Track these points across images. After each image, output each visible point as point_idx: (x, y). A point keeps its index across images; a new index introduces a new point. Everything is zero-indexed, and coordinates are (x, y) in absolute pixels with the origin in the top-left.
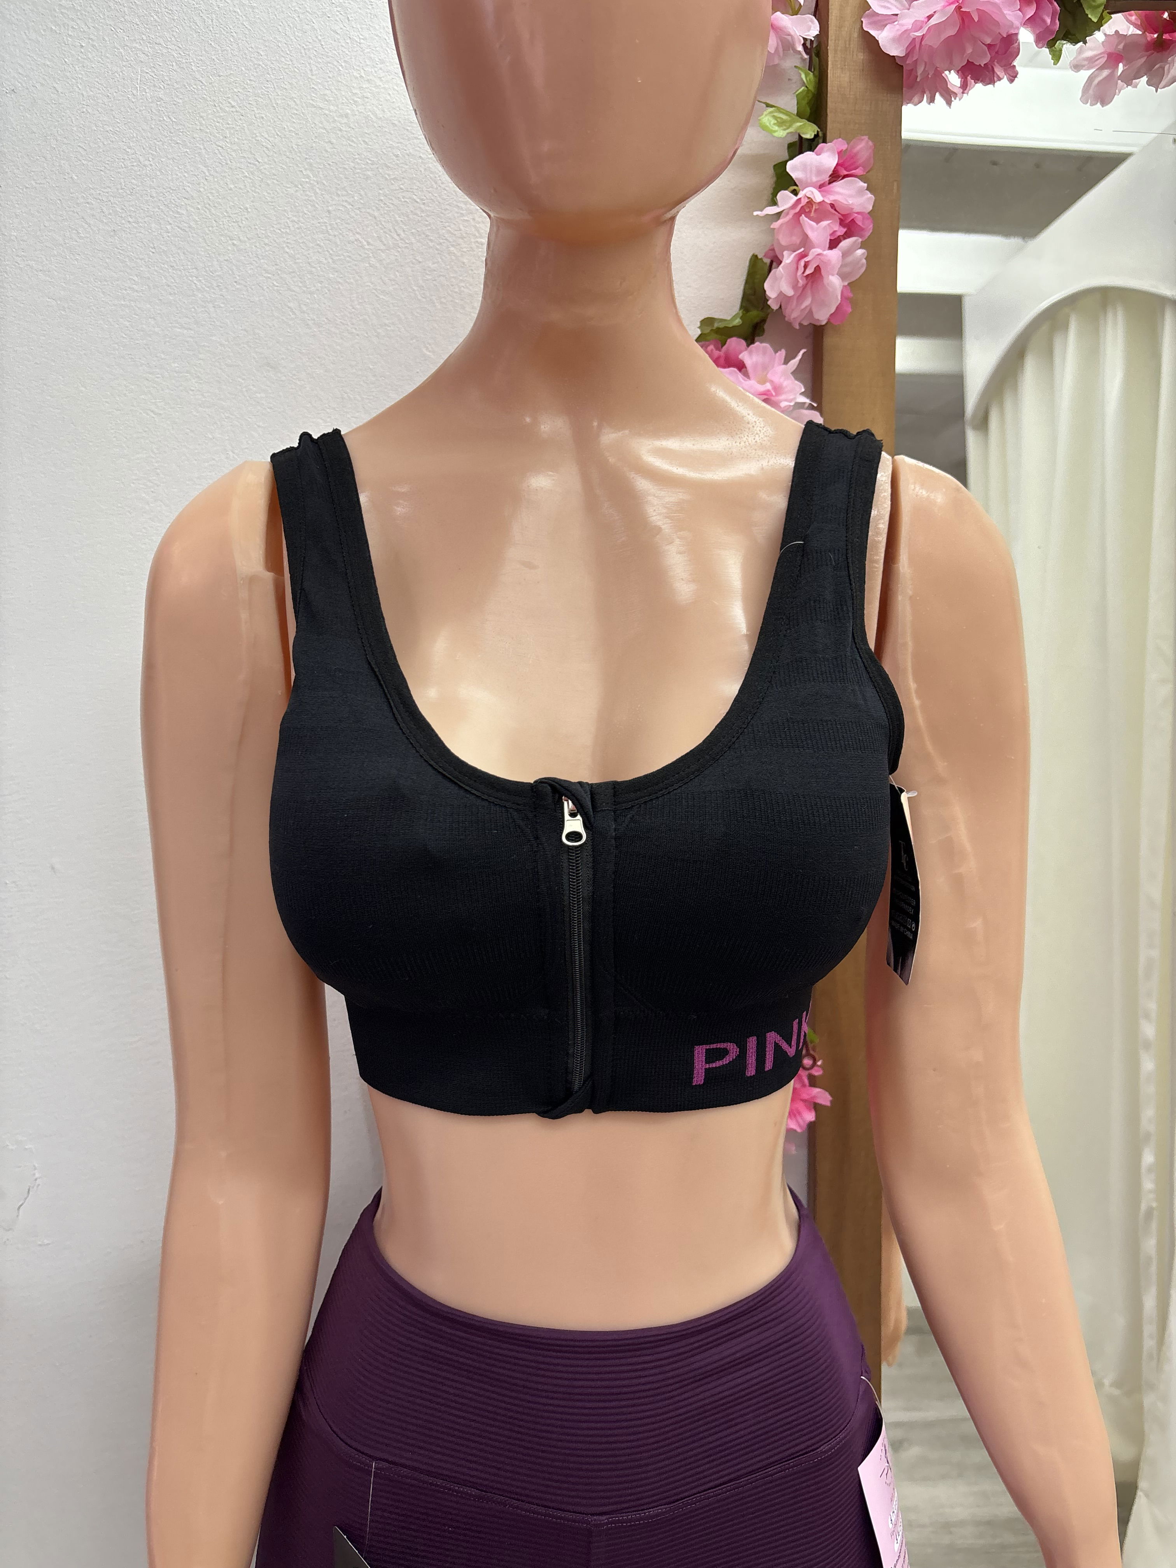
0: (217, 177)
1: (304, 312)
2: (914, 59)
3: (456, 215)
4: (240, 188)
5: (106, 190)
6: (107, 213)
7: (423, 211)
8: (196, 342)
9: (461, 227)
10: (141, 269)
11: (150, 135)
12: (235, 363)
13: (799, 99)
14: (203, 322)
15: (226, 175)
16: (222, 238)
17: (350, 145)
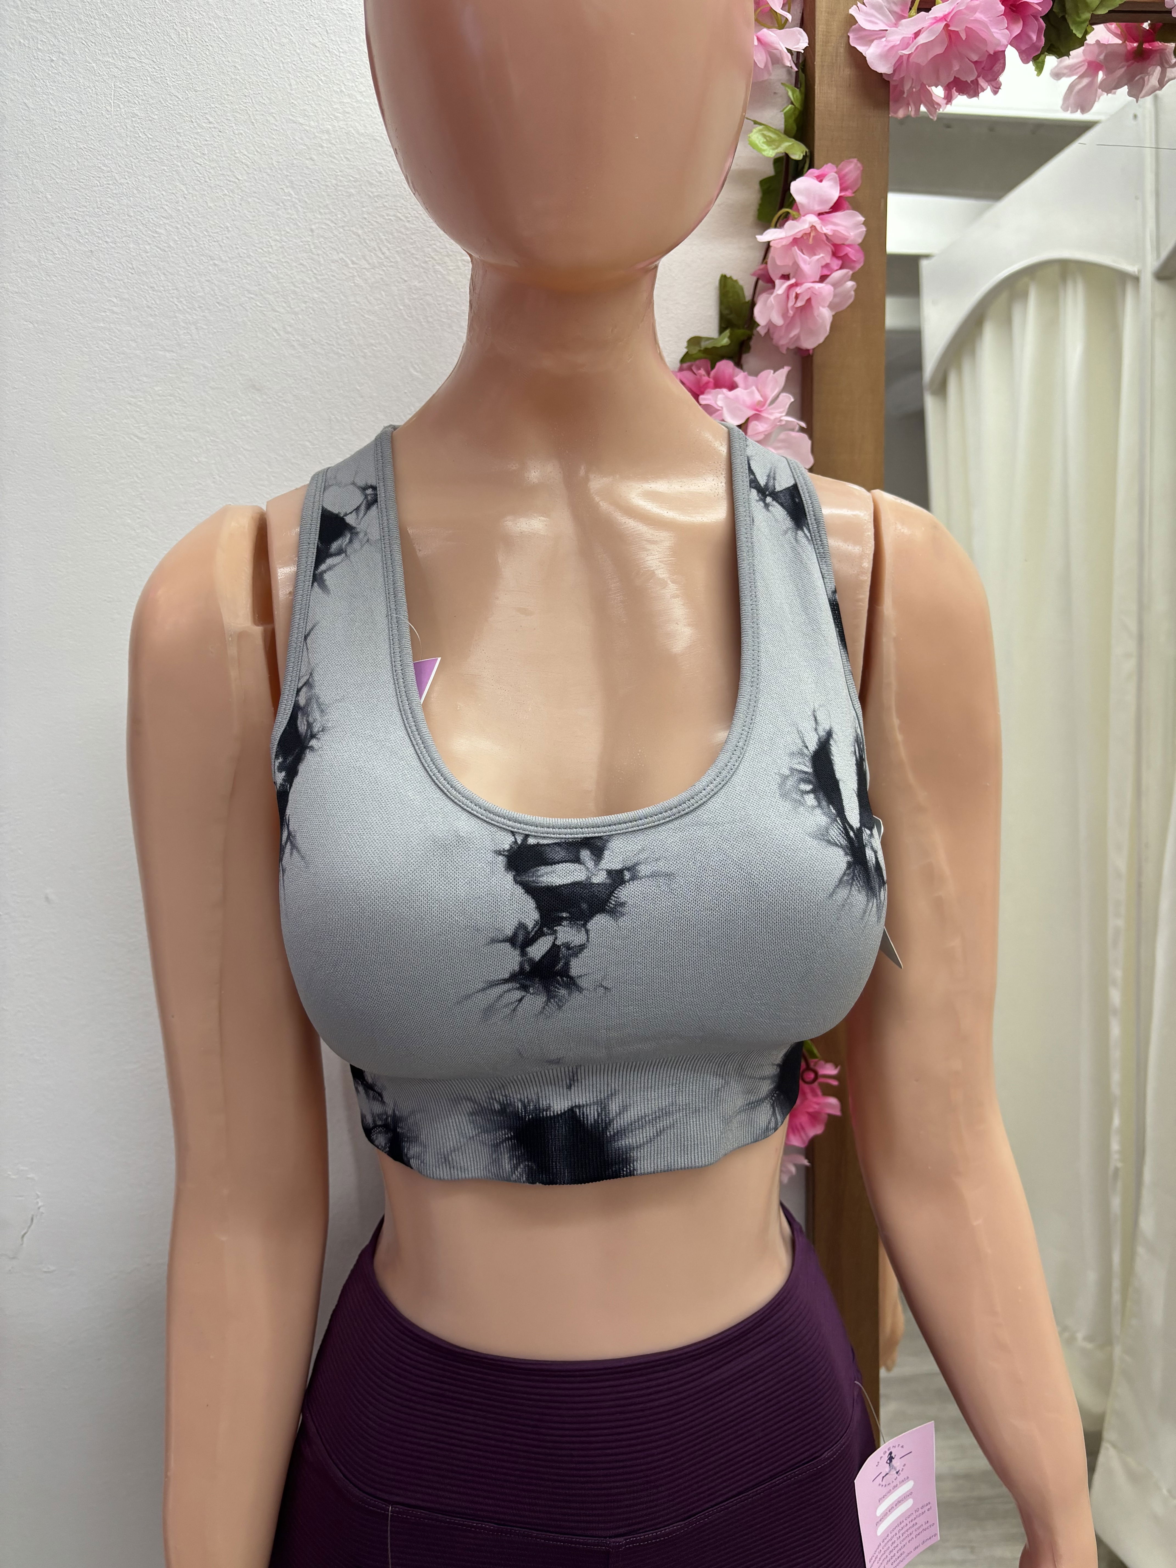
0: (196, 196)
1: (288, 333)
2: (902, 76)
4: (220, 207)
5: (82, 210)
6: (83, 232)
8: (179, 365)
10: (120, 290)
11: (125, 152)
12: (219, 386)
13: (787, 117)
14: (186, 345)
15: (205, 193)
16: (202, 258)
17: (332, 162)
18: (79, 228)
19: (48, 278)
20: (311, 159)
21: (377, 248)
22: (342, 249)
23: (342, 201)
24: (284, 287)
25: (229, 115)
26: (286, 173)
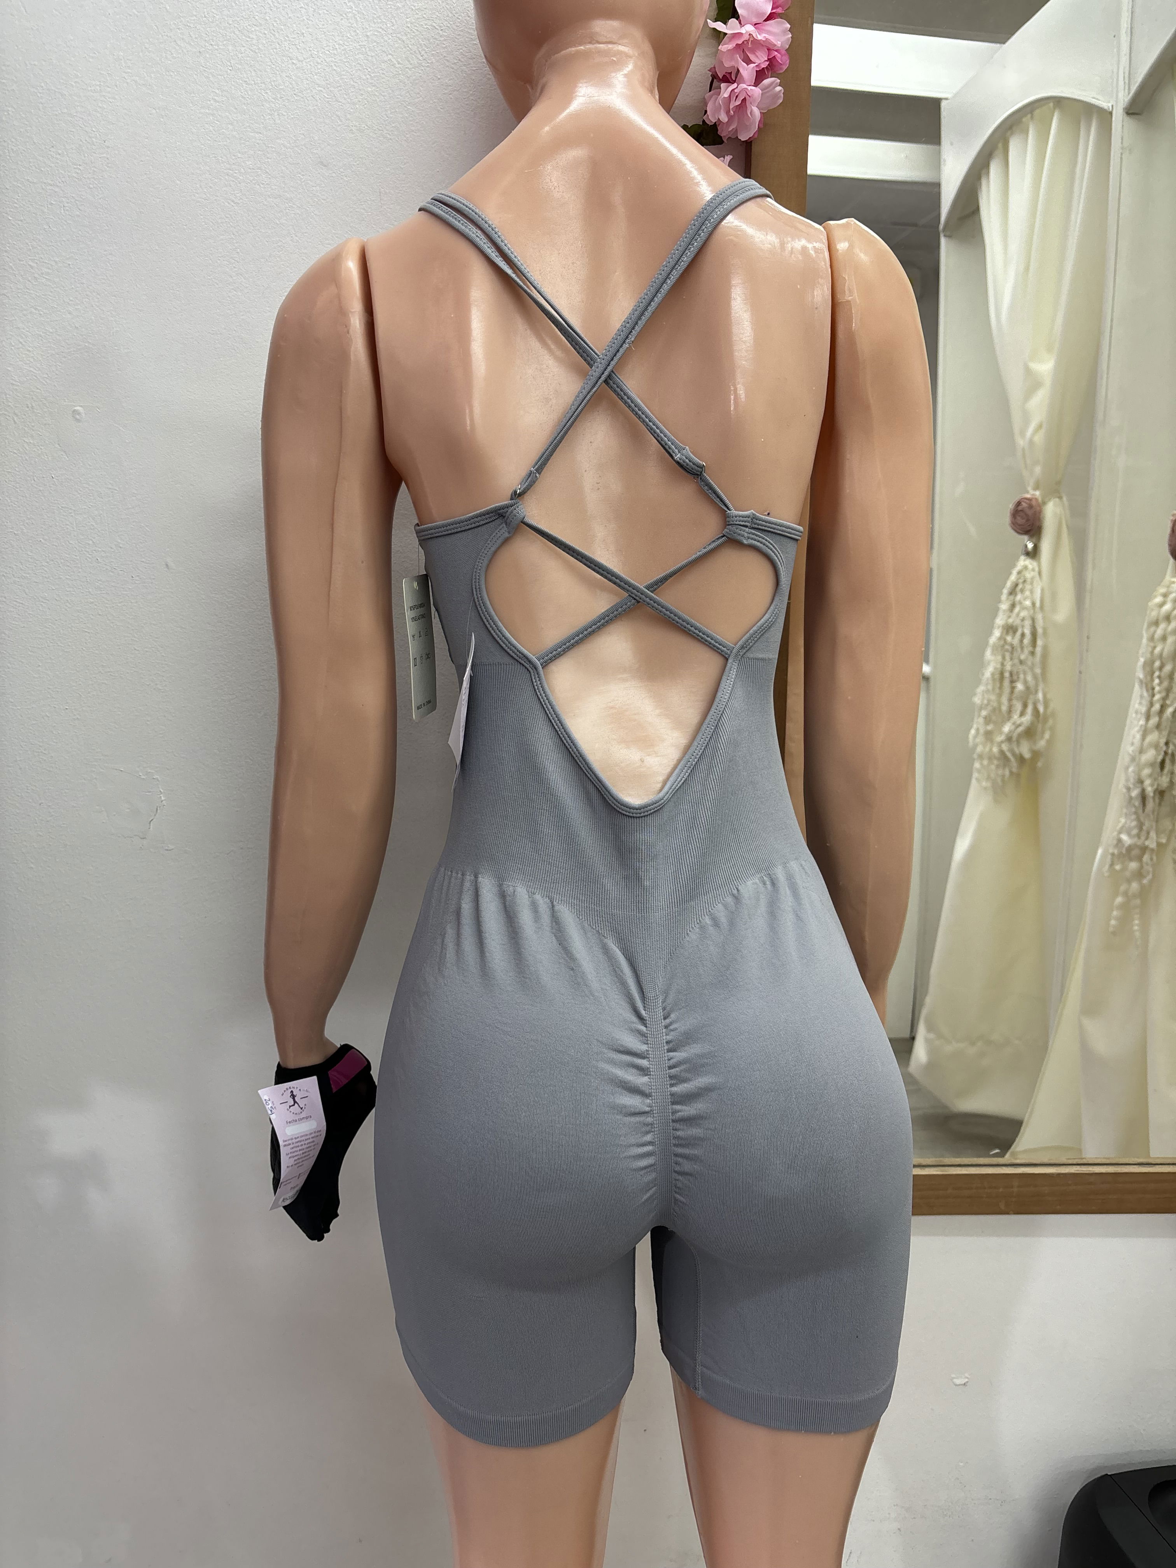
1: (349, 120)
3: (467, 39)
6: (194, 37)
7: (441, 36)
8: (265, 144)
9: (472, 51)
10: (221, 83)
12: (296, 162)
14: (271, 128)
19: (167, 73)
21: (417, 52)
22: (390, 52)
24: (346, 82)
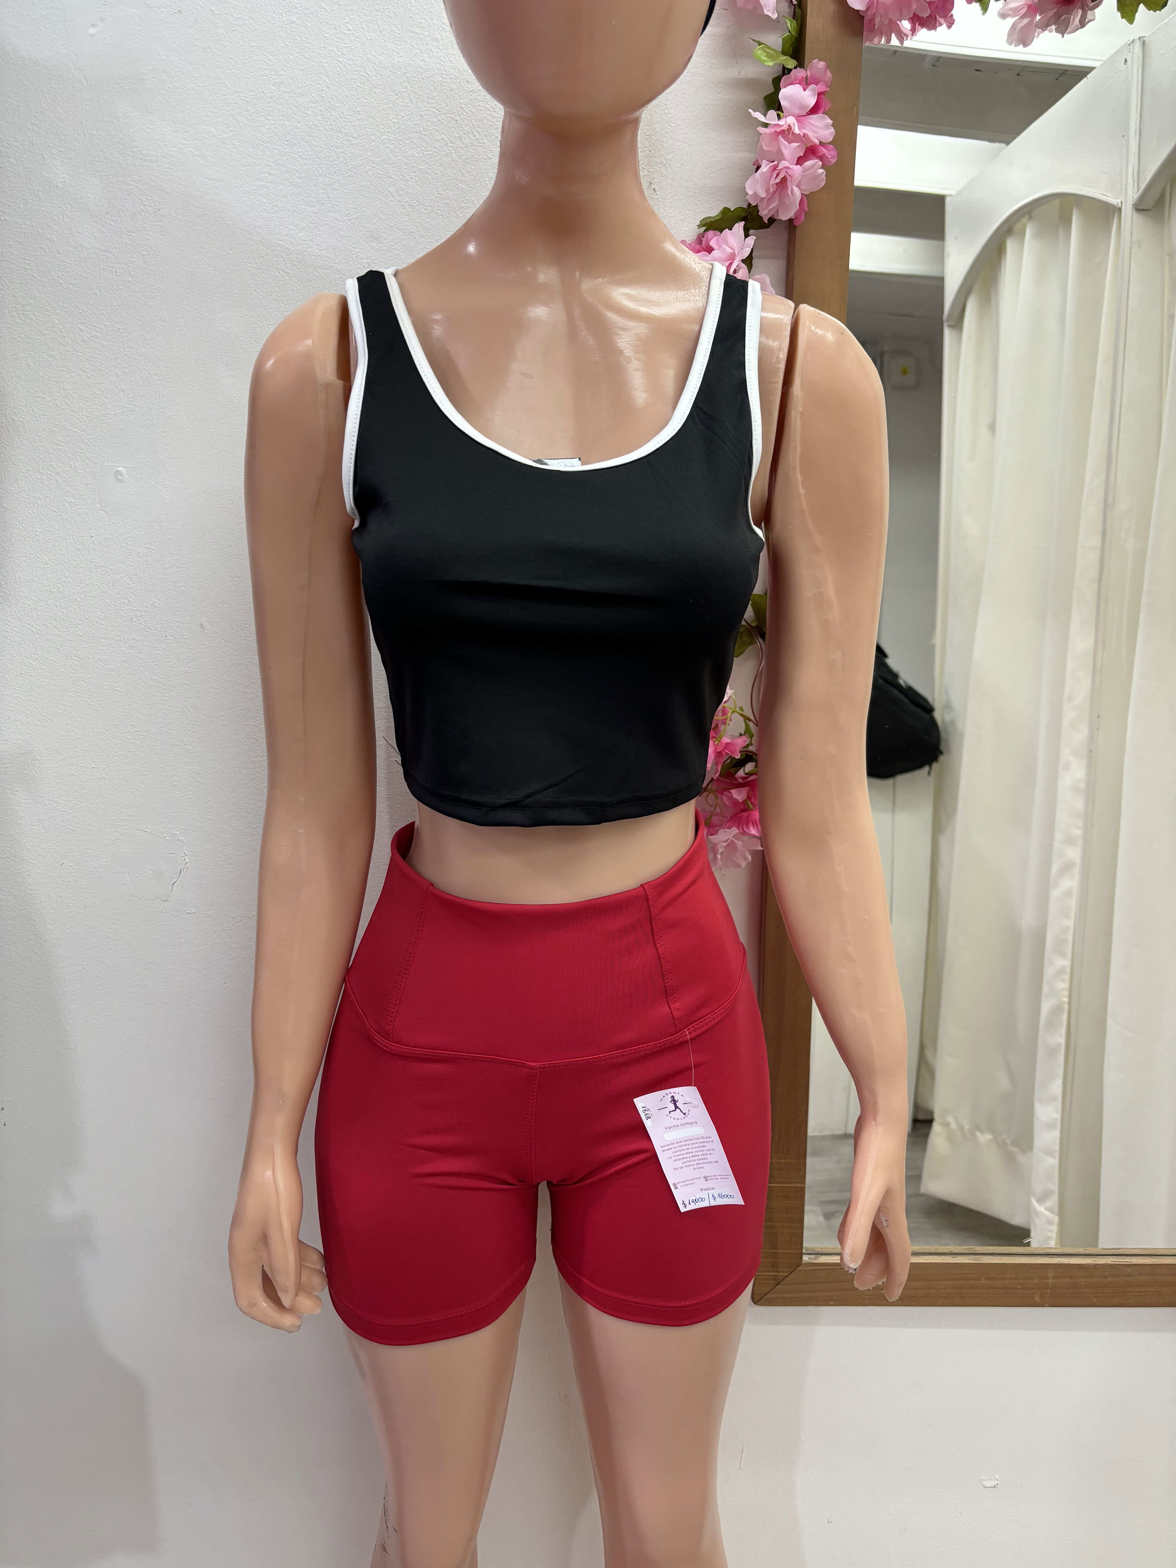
0: (336, 86)
1: (400, 195)
2: (874, 11)
4: (354, 95)
5: (249, 94)
11: (285, 50)
12: (347, 235)
13: (784, 41)
14: (324, 201)
15: (343, 84)
16: (339, 134)
17: (439, 63)
18: (248, 108)
19: (223, 146)
20: (424, 60)
22: (444, 132)
23: (446, 93)
24: (399, 159)
25: (364, 24)
26: (404, 70)
